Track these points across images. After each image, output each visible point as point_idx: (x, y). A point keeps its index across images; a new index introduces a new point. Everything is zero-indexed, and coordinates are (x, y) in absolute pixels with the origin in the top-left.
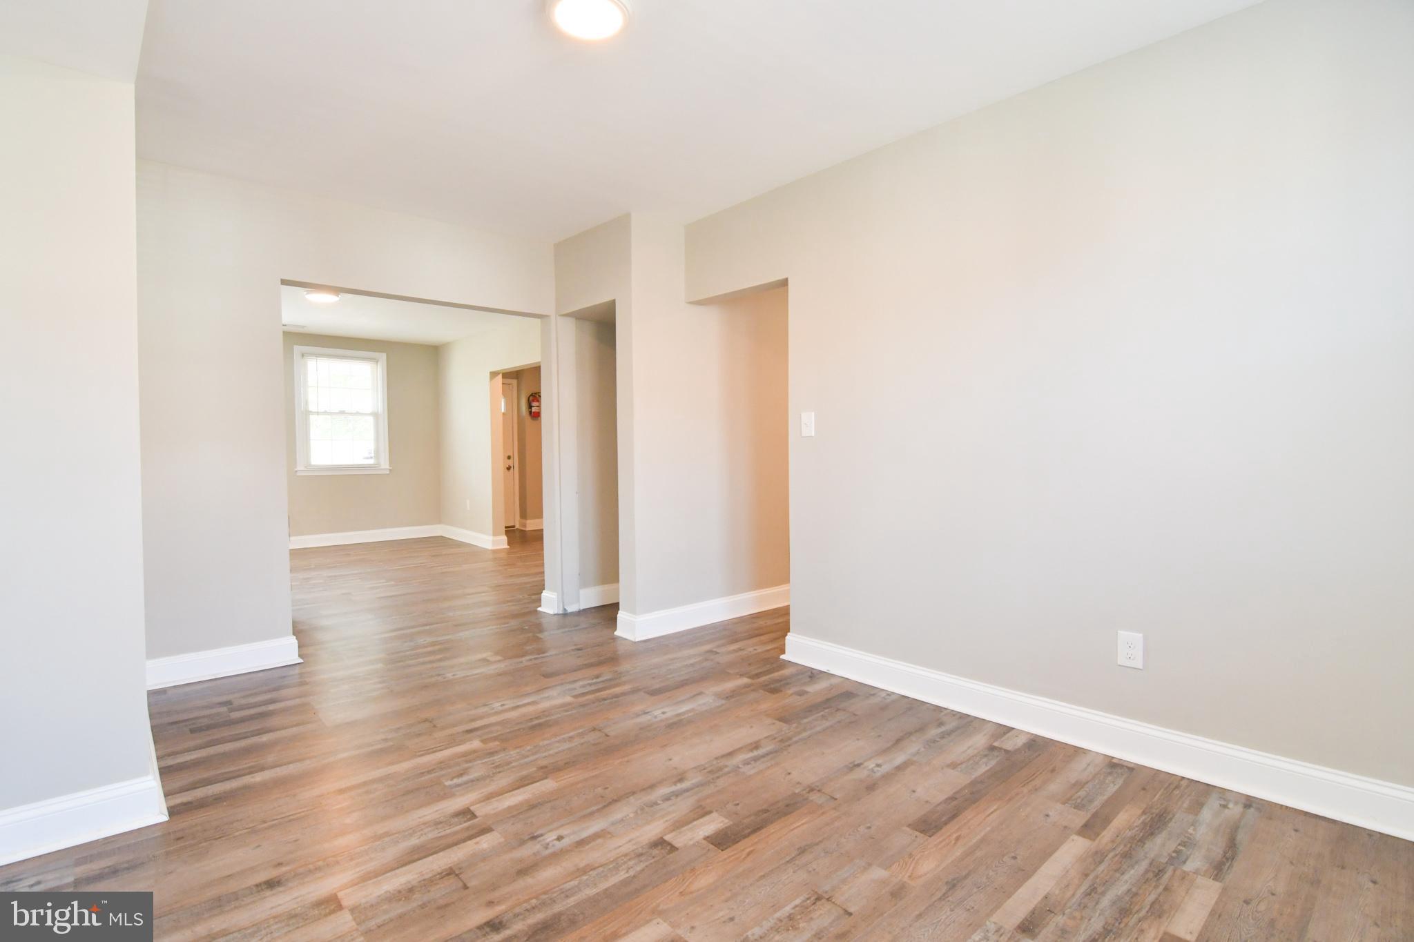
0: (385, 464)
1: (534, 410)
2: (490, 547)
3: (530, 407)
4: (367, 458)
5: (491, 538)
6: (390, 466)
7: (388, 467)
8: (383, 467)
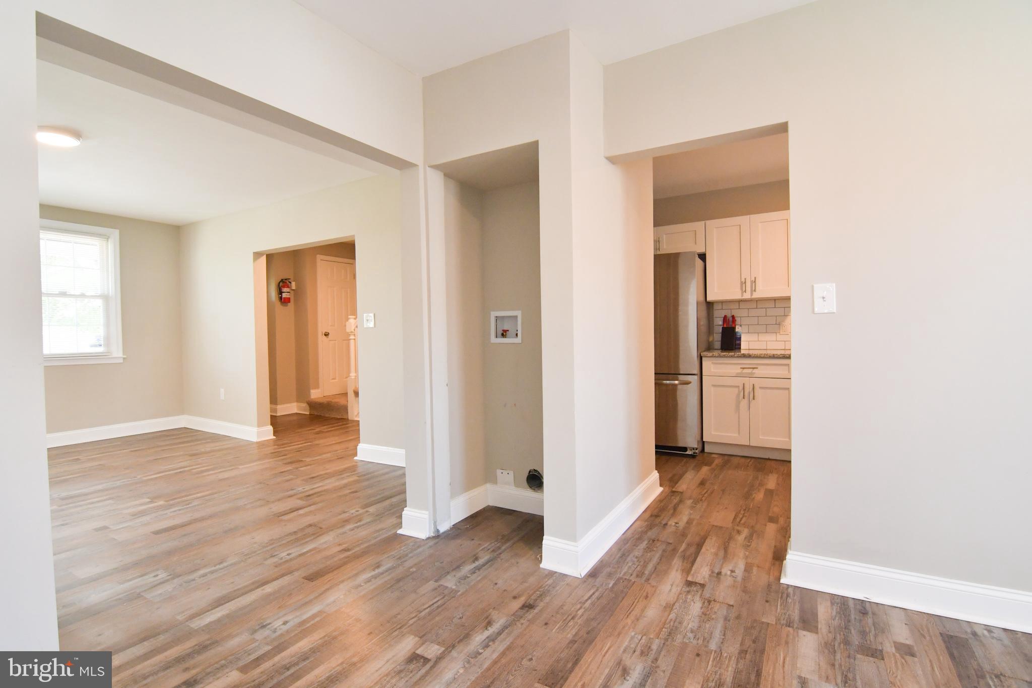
0: (117, 353)
1: (284, 295)
2: (254, 439)
3: (281, 293)
4: (96, 346)
5: (255, 429)
6: (123, 355)
7: (121, 355)
8: (115, 355)
